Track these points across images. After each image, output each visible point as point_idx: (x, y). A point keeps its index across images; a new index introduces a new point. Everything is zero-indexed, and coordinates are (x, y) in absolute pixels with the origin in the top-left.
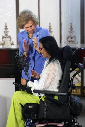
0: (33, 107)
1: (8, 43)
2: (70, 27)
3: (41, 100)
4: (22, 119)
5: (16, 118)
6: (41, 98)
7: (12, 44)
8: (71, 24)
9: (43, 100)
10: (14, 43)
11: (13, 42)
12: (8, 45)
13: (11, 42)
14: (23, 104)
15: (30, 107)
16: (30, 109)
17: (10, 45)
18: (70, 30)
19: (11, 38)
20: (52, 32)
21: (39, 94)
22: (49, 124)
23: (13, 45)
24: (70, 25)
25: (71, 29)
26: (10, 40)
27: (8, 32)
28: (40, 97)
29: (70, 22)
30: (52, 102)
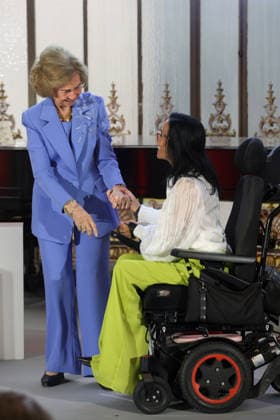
0: (171, 293)
1: (5, 134)
2: (164, 95)
3: (192, 275)
4: (142, 324)
5: (125, 321)
6: (190, 272)
7: (18, 136)
8: (167, 86)
9: (197, 274)
10: (22, 135)
11: (19, 131)
12: (8, 139)
13: (16, 131)
14: (143, 286)
15: (162, 293)
16: (163, 298)
17: (11, 138)
18: (163, 101)
19: (14, 123)
20: (118, 106)
21: (187, 261)
22: (210, 336)
23: (18, 140)
24: (164, 88)
25: (168, 99)
26: (12, 127)
27: (8, 105)
28: (189, 268)
29: (163, 82)
30: (218, 282)
